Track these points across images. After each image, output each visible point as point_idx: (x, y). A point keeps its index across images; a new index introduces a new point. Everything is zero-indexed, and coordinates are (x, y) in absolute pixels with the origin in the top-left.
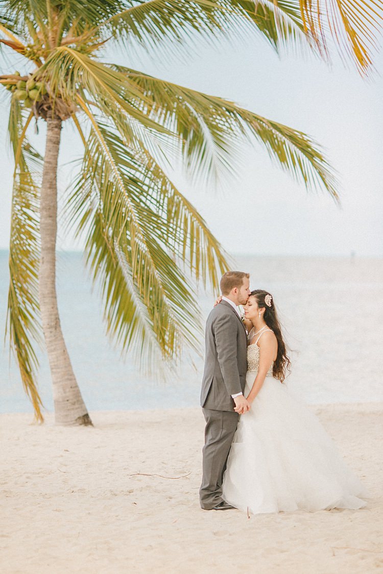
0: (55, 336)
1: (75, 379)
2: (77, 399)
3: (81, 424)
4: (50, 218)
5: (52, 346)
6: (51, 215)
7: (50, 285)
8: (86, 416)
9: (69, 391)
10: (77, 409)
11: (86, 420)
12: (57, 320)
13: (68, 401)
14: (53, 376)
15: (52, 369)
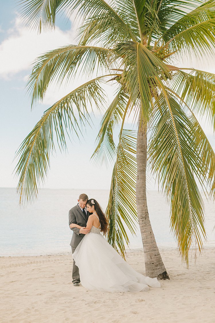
0: (145, 223)
1: (158, 250)
2: (159, 263)
3: (161, 279)
4: (142, 153)
5: (143, 229)
6: (143, 151)
7: (142, 193)
8: (165, 273)
9: (154, 258)
10: (159, 269)
11: (164, 276)
12: (147, 213)
13: (153, 264)
14: (144, 247)
15: (143, 243)
